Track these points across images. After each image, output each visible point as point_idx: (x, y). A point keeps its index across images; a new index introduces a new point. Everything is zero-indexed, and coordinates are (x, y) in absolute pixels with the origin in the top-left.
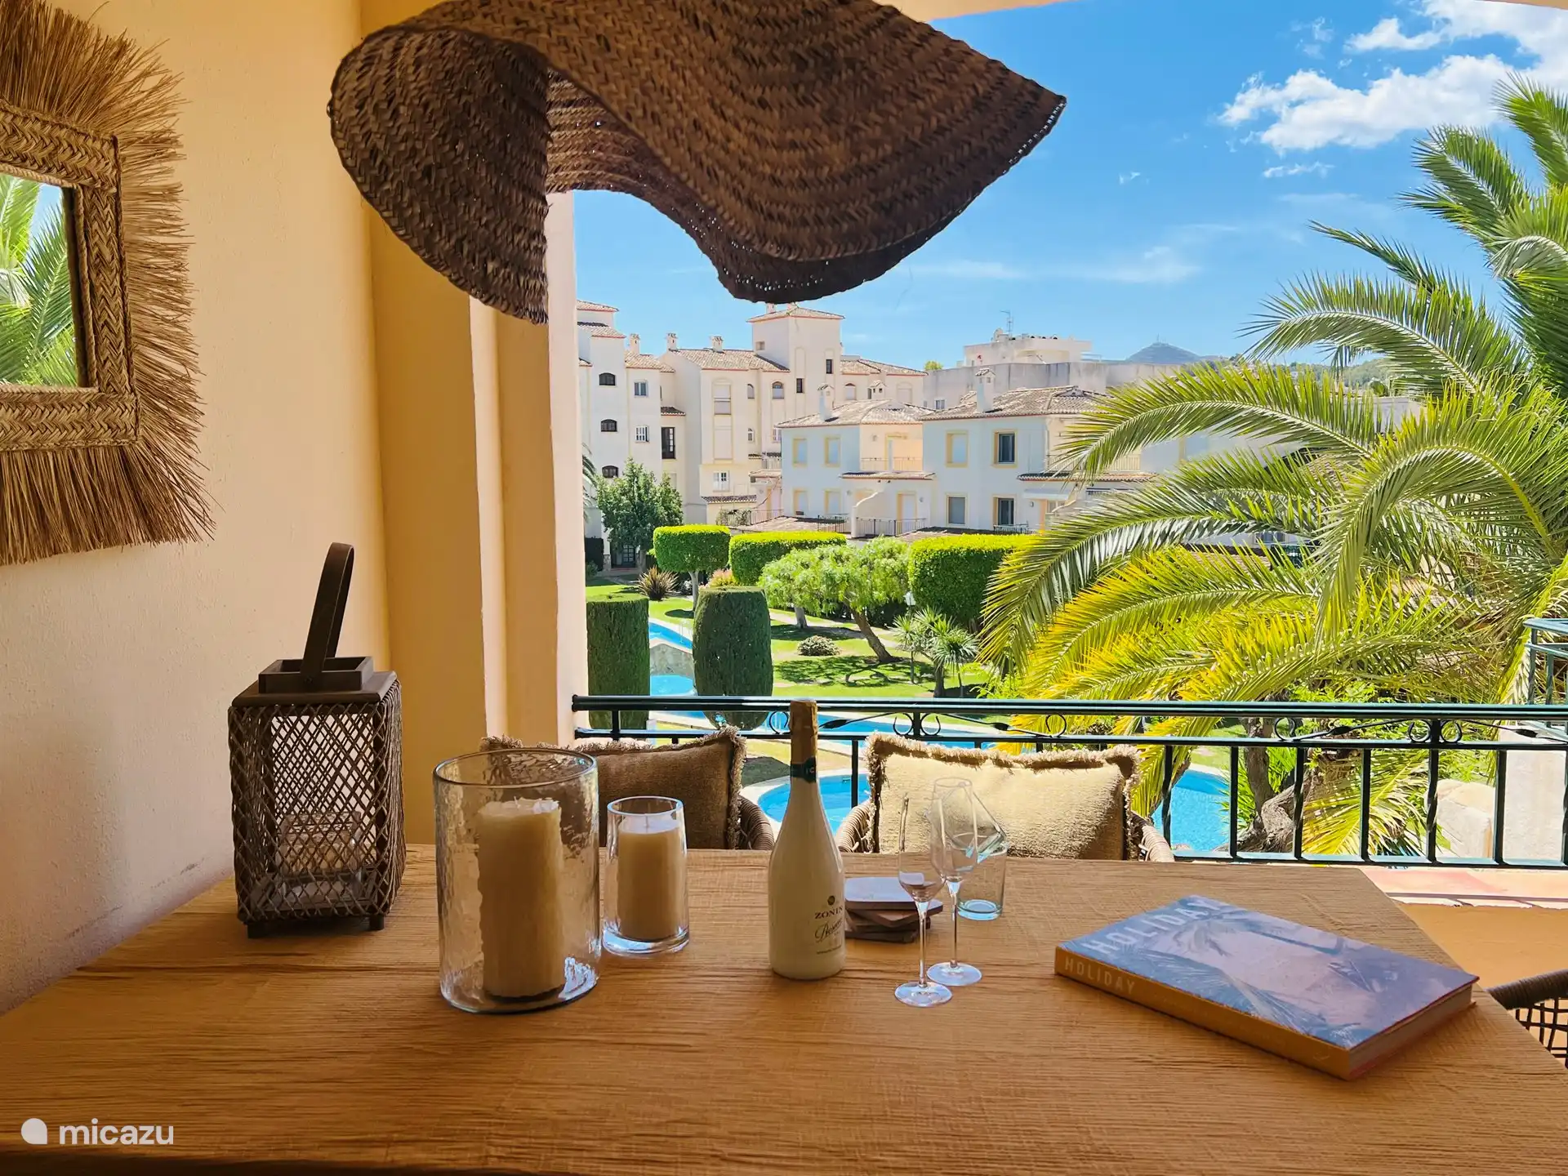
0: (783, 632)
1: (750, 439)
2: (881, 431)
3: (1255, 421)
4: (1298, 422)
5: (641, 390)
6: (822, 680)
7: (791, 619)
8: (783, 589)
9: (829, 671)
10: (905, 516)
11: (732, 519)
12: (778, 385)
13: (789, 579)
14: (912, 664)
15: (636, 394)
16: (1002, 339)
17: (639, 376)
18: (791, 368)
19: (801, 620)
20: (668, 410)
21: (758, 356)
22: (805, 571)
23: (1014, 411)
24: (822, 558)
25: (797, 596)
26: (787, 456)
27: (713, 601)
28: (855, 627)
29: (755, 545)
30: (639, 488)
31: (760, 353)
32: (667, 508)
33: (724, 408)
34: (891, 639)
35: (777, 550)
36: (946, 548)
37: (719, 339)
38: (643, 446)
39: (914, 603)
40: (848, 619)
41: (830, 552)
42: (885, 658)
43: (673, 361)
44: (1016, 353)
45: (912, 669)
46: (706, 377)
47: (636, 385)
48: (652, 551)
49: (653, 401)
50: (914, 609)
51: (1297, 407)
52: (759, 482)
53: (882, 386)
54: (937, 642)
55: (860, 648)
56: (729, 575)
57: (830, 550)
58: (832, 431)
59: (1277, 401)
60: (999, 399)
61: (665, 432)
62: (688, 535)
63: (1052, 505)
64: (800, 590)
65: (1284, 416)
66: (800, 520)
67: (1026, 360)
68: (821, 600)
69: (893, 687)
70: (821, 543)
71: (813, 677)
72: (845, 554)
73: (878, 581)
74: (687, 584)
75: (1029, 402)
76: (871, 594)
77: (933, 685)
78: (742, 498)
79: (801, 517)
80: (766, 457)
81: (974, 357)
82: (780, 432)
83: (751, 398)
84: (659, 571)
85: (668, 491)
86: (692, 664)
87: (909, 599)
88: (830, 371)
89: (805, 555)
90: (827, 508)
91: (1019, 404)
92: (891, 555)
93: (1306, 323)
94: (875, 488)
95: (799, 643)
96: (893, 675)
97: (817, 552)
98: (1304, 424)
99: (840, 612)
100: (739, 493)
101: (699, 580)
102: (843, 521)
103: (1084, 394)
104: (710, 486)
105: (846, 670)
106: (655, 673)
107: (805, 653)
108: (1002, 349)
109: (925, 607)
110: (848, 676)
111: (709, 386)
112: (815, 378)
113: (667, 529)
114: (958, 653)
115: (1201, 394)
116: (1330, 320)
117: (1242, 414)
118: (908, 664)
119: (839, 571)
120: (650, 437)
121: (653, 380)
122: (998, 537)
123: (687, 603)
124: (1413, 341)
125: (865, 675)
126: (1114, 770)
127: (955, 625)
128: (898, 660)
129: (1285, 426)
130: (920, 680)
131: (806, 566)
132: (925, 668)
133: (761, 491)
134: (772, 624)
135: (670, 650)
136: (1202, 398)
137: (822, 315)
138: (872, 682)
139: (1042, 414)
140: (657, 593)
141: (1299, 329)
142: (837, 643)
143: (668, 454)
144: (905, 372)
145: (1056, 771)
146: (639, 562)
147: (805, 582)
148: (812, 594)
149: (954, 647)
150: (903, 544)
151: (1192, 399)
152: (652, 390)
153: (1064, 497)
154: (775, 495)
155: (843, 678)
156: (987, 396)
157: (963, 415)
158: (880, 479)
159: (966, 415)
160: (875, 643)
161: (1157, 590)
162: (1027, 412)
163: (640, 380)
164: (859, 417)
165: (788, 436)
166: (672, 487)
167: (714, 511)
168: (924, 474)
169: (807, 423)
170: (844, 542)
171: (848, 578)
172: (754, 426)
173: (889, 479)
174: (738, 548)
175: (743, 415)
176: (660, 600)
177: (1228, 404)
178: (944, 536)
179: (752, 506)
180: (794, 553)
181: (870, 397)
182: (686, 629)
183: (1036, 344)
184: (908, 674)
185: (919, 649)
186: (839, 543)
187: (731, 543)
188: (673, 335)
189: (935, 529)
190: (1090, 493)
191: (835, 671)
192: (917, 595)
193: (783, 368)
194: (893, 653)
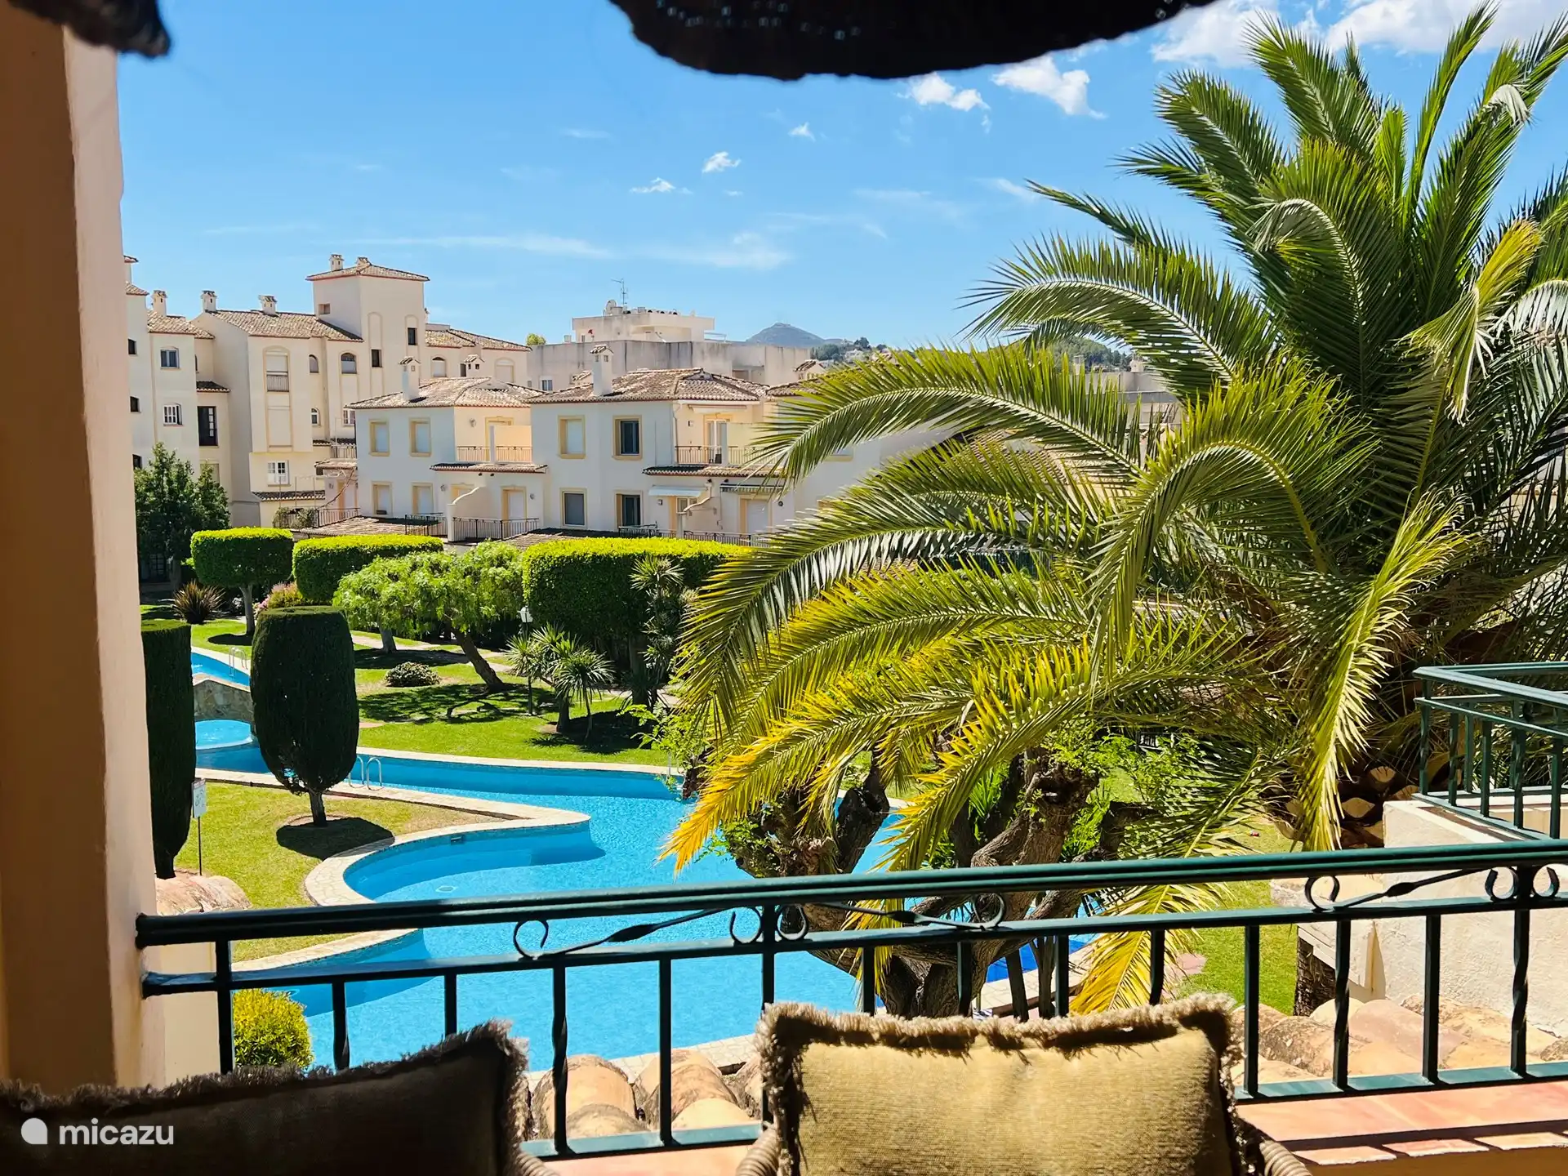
0: (369, 659)
1: (314, 421)
2: (481, 415)
3: (984, 413)
4: (1033, 414)
5: (170, 359)
6: (418, 717)
7: (375, 642)
8: (366, 606)
9: (426, 705)
10: (512, 516)
11: (294, 520)
12: (348, 357)
13: (373, 594)
14: (530, 691)
15: (164, 364)
16: (617, 312)
17: (168, 343)
18: (364, 336)
19: (389, 643)
20: (204, 385)
21: (320, 321)
22: (392, 585)
23: (638, 394)
24: (414, 567)
25: (384, 614)
26: (364, 442)
27: (275, 625)
28: (456, 649)
29: (326, 553)
30: (170, 482)
31: (324, 317)
32: (209, 507)
33: (279, 383)
34: (502, 664)
35: (356, 558)
36: (568, 554)
37: (270, 299)
38: (175, 430)
39: (530, 619)
40: (447, 641)
41: (425, 560)
42: (495, 685)
43: (212, 324)
44: (632, 328)
45: (530, 697)
46: (257, 346)
47: (163, 353)
48: (190, 561)
49: (186, 373)
50: (529, 628)
51: (1033, 397)
52: (327, 475)
53: (478, 361)
54: (559, 666)
55: (464, 674)
56: (293, 589)
57: (424, 558)
58: (417, 414)
59: (1009, 388)
60: (619, 381)
61: (203, 413)
62: (237, 540)
63: (683, 503)
64: (388, 608)
65: (1016, 408)
66: (382, 520)
67: (643, 337)
68: (415, 618)
69: (506, 720)
70: (411, 549)
71: (406, 713)
72: (444, 562)
73: (485, 595)
74: (237, 601)
75: (653, 385)
76: (478, 610)
77: (555, 717)
78: (306, 494)
79: (383, 517)
80: (336, 444)
81: (585, 332)
82: (353, 414)
83: (314, 371)
84: (200, 586)
85: (209, 486)
86: (250, 704)
87: (525, 614)
88: (412, 341)
89: (393, 564)
90: (416, 506)
91: (642, 388)
92: (501, 562)
93: (1043, 293)
94: (476, 483)
95: (387, 672)
96: (506, 706)
97: (407, 562)
98: (1040, 416)
99: (438, 631)
100: (301, 489)
101: (254, 597)
102: (437, 522)
103: (713, 378)
104: (262, 479)
105: (447, 703)
106: (201, 718)
107: (395, 683)
108: (616, 323)
109: (544, 625)
110: (450, 711)
111: (259, 358)
112: (395, 349)
113: (208, 534)
114: (585, 677)
115: (922, 379)
116: (1071, 289)
117: (969, 405)
118: (525, 691)
119: (438, 583)
120: (184, 418)
121: (187, 349)
122: (627, 541)
123: (239, 625)
124: (1164, 319)
125: (472, 708)
126: (1194, 1041)
127: (581, 643)
128: (510, 687)
129: (1019, 419)
130: (539, 711)
131: (394, 578)
132: (543, 696)
133: (331, 486)
134: (356, 648)
135: (219, 687)
136: (924, 384)
137: (400, 275)
138: (481, 716)
139: (668, 399)
140: (198, 614)
141: (1036, 299)
142: (435, 670)
143: (207, 438)
144: (505, 345)
145: (1101, 1051)
146: (171, 576)
147: (393, 598)
148: (403, 612)
149: (581, 671)
150: (514, 549)
151: (912, 384)
152: (185, 360)
153: (696, 494)
154: (349, 492)
155: (444, 713)
156: (604, 376)
157: (577, 398)
158: (481, 471)
159: (581, 398)
160: (483, 668)
161: (869, 615)
162: (651, 396)
163: (169, 347)
164: (453, 397)
165: (362, 418)
166: (214, 480)
167: (269, 511)
168: (534, 466)
169: (387, 403)
170: (441, 549)
171: (448, 592)
172: (319, 406)
173: (493, 472)
174: (305, 556)
175: (305, 391)
176: (202, 623)
177: (953, 392)
178: (562, 540)
179: (320, 504)
180: (378, 562)
181: (464, 374)
182: (241, 661)
183: (654, 320)
184: (524, 704)
185: (538, 674)
186: (436, 548)
187: (296, 550)
188: (210, 293)
189: (551, 531)
190: (724, 489)
191: (433, 705)
192: (533, 612)
193: (354, 337)
194: (505, 679)
